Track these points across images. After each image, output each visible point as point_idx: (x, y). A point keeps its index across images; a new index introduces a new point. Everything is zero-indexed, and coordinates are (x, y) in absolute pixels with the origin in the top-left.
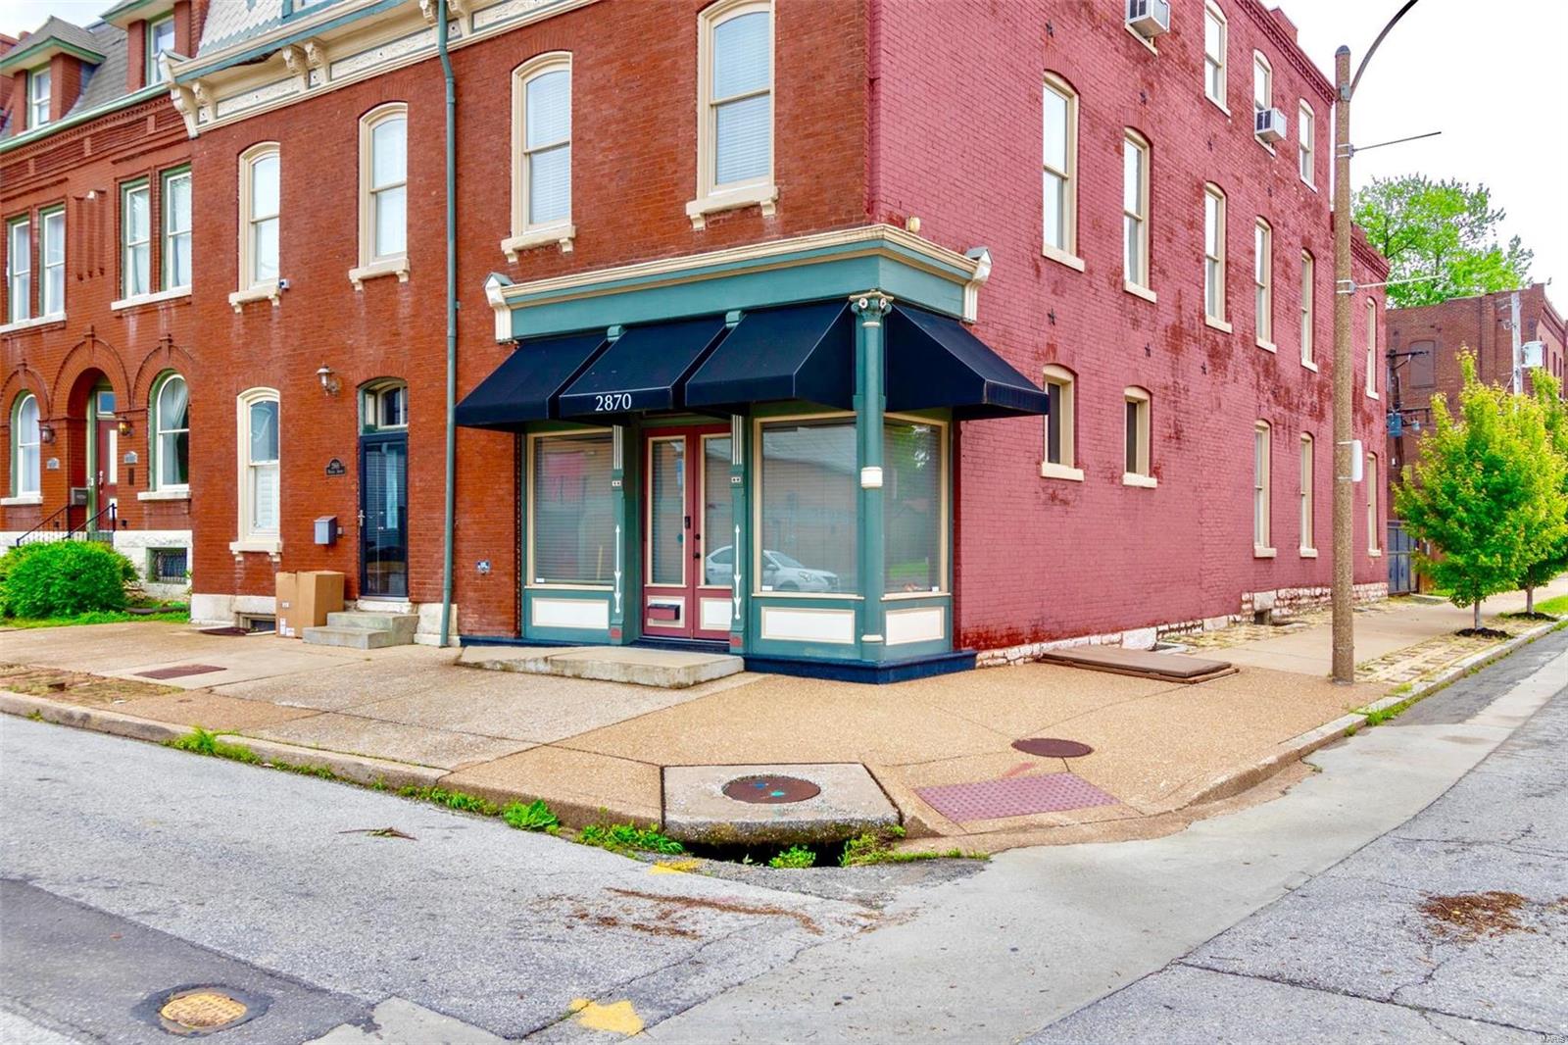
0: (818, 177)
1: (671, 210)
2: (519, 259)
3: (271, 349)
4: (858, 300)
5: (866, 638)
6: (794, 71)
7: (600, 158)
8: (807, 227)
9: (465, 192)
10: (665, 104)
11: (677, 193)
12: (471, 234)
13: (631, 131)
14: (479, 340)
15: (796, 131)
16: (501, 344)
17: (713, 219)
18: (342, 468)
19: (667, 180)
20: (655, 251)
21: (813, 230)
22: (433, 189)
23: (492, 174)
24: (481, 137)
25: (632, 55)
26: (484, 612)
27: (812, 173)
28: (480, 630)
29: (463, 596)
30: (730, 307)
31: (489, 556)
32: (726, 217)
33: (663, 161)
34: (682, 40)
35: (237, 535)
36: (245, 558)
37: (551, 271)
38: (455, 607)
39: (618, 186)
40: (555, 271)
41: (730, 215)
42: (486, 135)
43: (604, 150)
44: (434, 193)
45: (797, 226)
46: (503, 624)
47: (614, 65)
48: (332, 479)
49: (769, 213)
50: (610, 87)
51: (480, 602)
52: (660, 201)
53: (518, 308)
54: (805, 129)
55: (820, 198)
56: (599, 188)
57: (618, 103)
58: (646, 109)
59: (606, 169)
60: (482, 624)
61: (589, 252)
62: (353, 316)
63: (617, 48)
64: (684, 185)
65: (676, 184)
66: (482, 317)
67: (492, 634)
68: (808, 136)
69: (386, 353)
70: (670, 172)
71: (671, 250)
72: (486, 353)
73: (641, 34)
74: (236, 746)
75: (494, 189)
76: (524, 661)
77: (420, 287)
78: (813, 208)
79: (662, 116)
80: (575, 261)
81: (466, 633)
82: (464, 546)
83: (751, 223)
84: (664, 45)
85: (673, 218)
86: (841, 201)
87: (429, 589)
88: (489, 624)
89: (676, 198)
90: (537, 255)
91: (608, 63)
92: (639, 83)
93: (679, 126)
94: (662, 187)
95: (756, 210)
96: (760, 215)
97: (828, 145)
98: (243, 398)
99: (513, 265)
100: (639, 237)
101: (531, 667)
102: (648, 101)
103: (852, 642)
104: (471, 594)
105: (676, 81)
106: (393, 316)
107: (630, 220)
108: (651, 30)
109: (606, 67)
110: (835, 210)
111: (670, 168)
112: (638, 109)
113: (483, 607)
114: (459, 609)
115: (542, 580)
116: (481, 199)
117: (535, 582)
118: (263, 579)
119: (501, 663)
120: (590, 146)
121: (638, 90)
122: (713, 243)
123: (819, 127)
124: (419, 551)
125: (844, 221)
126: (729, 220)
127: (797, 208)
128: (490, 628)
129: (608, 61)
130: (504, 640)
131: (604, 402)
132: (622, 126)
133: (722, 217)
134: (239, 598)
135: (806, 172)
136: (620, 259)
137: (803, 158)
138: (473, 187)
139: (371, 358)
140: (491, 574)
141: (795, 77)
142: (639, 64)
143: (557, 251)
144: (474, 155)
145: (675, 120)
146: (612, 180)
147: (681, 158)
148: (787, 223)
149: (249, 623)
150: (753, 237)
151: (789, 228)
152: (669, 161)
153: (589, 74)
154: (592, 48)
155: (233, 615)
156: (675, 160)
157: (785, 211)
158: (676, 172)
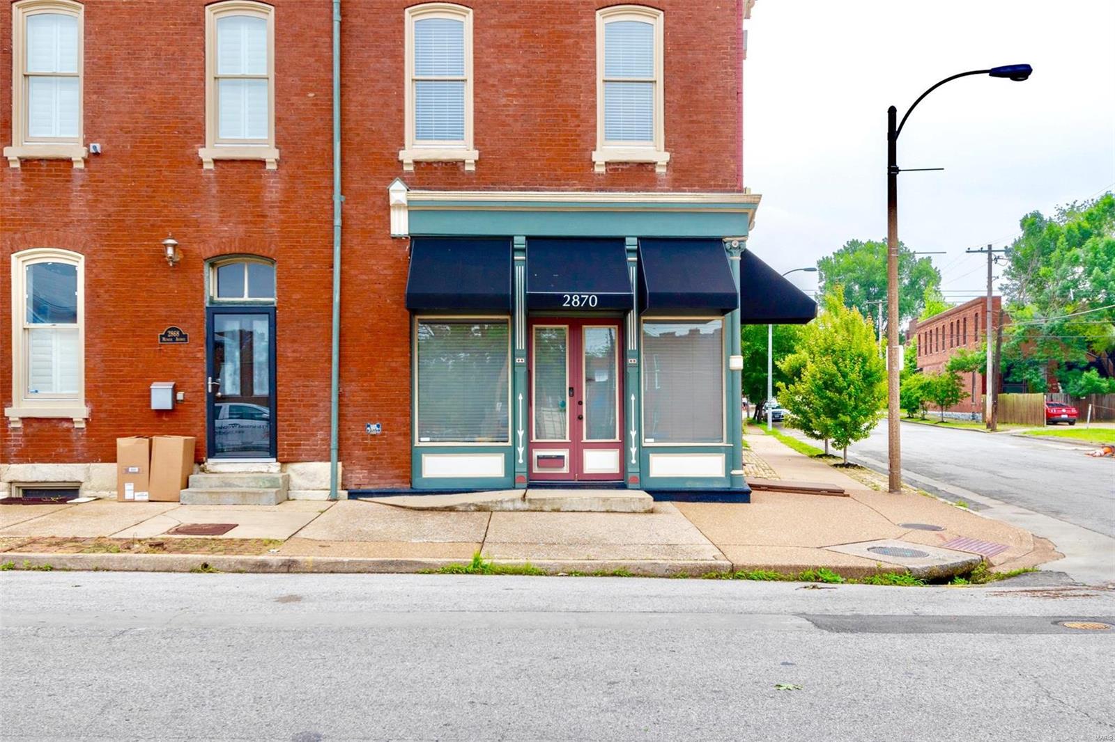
0: (700, 152)
1: (574, 154)
2: (415, 168)
3: (69, 211)
4: (731, 241)
5: (734, 472)
6: (681, 74)
7: (504, 101)
8: (692, 186)
9: (351, 101)
10: (567, 72)
11: (578, 142)
12: (358, 139)
13: (535, 86)
14: (367, 233)
15: (683, 116)
16: (393, 238)
17: (612, 167)
18: (181, 335)
19: (570, 131)
20: (557, 183)
21: (697, 188)
22: (311, 91)
23: (383, 91)
24: (369, 57)
25: (537, 27)
26: (375, 468)
27: (697, 149)
28: (369, 484)
29: (349, 454)
30: (629, 234)
31: (380, 420)
32: (624, 167)
33: (567, 116)
34: (583, 27)
35: (11, 401)
36: (25, 425)
37: (450, 184)
38: (340, 464)
39: (522, 126)
40: (456, 184)
41: (628, 166)
42: (376, 57)
43: (508, 95)
44: (311, 95)
45: (684, 183)
46: (397, 477)
47: (518, 30)
48: (169, 347)
49: (660, 170)
50: (514, 47)
51: (369, 459)
52: (564, 146)
53: (414, 211)
54: (690, 116)
55: (702, 167)
56: (503, 124)
57: (522, 61)
58: (550, 72)
59: (511, 111)
60: (371, 479)
61: (492, 174)
62: (198, 192)
63: (520, 17)
64: (585, 138)
65: (579, 135)
66: (372, 213)
67: (386, 486)
68: (692, 122)
69: (246, 232)
70: (573, 125)
71: (574, 185)
72: (376, 244)
73: (544, 13)
74: (512, 565)
75: (386, 105)
76: (501, 502)
77: (293, 177)
78: (697, 173)
79: (564, 81)
80: (476, 179)
81: (353, 487)
82: (350, 411)
83: (646, 175)
84: (568, 27)
85: (575, 160)
86: (718, 171)
87: (306, 450)
88: (380, 478)
89: (578, 145)
90: (436, 168)
91: (512, 27)
92: (543, 50)
93: (581, 92)
94: (565, 135)
95: (650, 167)
96: (653, 171)
97: (709, 132)
98: (18, 257)
99: (408, 173)
100: (544, 170)
101: (509, 506)
102: (553, 66)
103: (723, 476)
104: (357, 453)
105: (578, 57)
106: (256, 199)
107: (535, 155)
108: (554, 13)
109: (509, 30)
110: (714, 178)
111: (573, 122)
112: (543, 69)
113: (373, 463)
114: (343, 466)
115: (428, 439)
116: (370, 110)
117: (420, 441)
118: (57, 446)
119: (476, 505)
120: (494, 89)
121: (542, 55)
122: (612, 184)
123: (701, 117)
124: (292, 416)
125: (721, 186)
126: (627, 170)
127: (684, 171)
128: (383, 481)
129: (510, 26)
130: (402, 490)
131: (571, 300)
132: (527, 80)
133: (621, 167)
134: (13, 466)
135: (691, 147)
136: (524, 184)
137: (688, 136)
138: (360, 98)
139: (227, 235)
140: (382, 435)
141: (681, 78)
142: (542, 36)
143: (458, 168)
144: (361, 71)
145: (579, 87)
146: (516, 121)
147: (583, 116)
148: (675, 180)
149: (21, 492)
150: (647, 186)
151: (677, 184)
152: (572, 116)
153: (492, 31)
154: (495, 12)
155: (6, 485)
156: (577, 117)
157: (674, 171)
158: (579, 126)
